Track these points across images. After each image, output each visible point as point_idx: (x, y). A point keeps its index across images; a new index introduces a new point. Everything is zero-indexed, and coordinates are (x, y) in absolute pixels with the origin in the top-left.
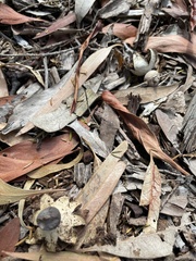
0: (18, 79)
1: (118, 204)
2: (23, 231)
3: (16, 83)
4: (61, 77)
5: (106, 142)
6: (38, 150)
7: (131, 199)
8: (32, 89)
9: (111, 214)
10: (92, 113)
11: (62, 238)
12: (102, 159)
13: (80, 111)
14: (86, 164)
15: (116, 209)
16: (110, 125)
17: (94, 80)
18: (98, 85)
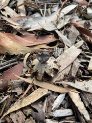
0: (32, 12)
1: (77, 66)
2: (25, 70)
3: (30, 13)
4: (52, 13)
7: (83, 66)
8: (37, 15)
9: (72, 70)
10: (65, 29)
12: (69, 47)
13: (59, 27)
14: (60, 48)
15: (75, 68)
16: (74, 34)
17: (67, 16)
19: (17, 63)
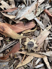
0: (19, 2)
1: (47, 43)
2: (21, 46)
3: (18, 4)
4: (32, 3)
5: (44, 25)
6: (25, 25)
7: (50, 42)
8: (23, 6)
9: (45, 45)
10: (41, 15)
11: (32, 49)
12: (43, 30)
13: (37, 15)
14: (38, 31)
15: (46, 44)
16: (46, 20)
17: (42, 5)
18: (43, 7)
19: (16, 42)
